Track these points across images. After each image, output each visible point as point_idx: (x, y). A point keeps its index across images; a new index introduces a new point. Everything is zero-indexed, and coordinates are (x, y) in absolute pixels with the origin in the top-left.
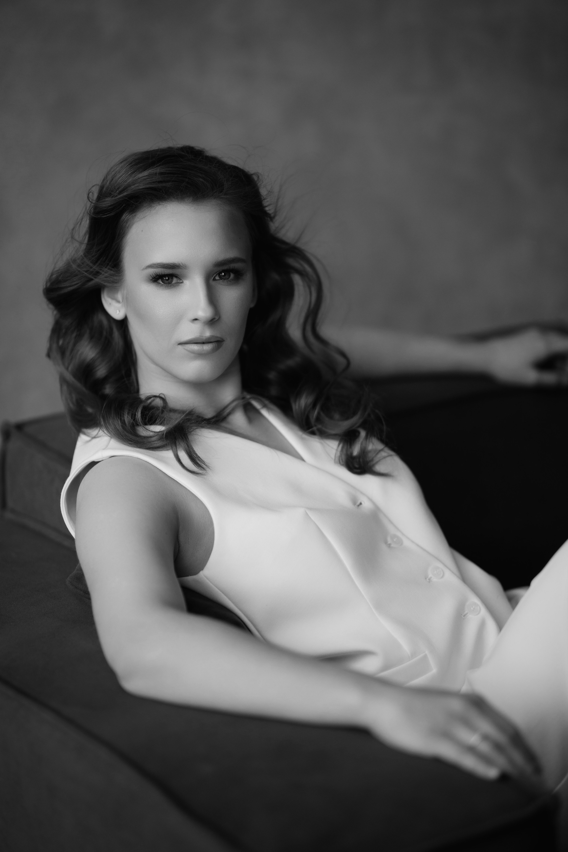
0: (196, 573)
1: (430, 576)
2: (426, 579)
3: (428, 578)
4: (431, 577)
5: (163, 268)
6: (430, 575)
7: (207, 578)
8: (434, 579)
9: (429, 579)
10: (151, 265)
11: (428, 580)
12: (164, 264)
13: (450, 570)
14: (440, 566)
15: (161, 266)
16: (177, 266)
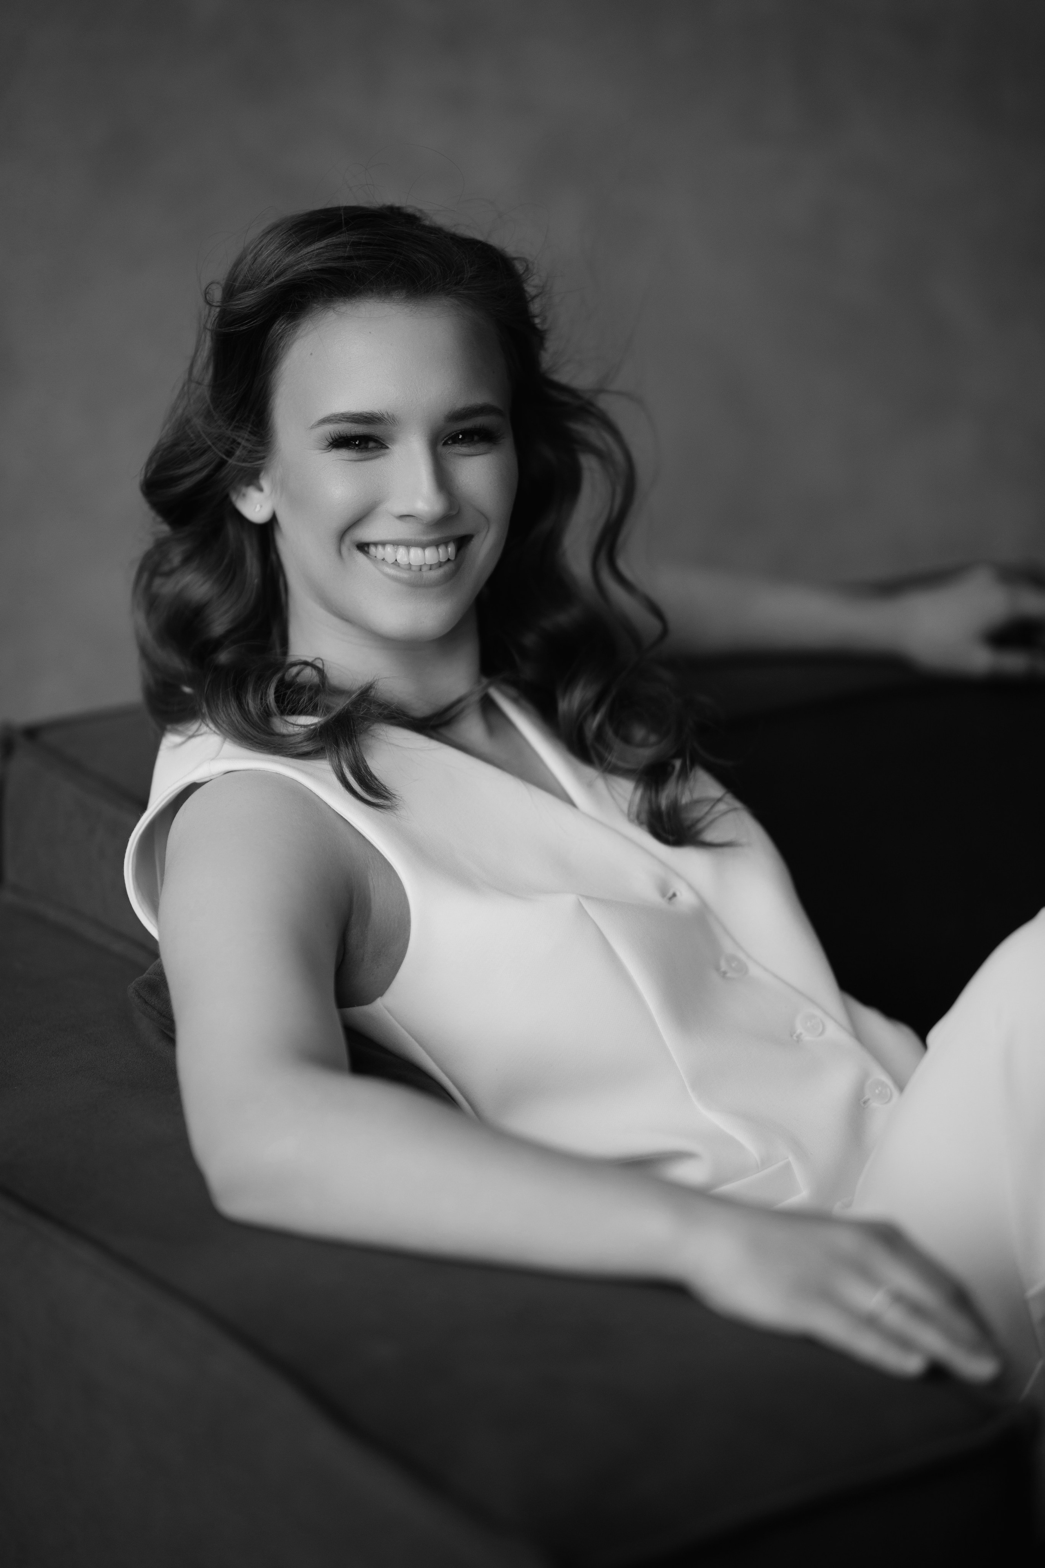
0: (369, 999)
1: (798, 1031)
2: (792, 1036)
3: (795, 1035)
4: (801, 1034)
5: (351, 422)
6: (799, 1029)
7: (389, 1011)
8: (807, 1037)
9: (798, 1037)
10: (329, 417)
11: (795, 1038)
12: (354, 415)
13: (836, 1021)
14: (818, 1013)
15: (347, 418)
16: (379, 419)
